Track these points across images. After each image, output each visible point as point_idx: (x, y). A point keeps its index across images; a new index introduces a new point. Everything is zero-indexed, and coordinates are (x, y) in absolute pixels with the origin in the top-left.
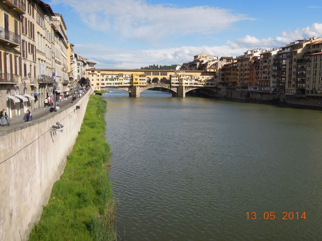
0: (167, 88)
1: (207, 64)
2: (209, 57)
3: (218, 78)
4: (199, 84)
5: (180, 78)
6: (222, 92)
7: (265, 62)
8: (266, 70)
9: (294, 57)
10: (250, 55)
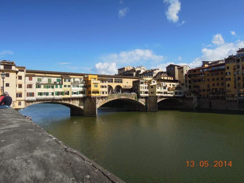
0: (134, 99)
4: (168, 93)
5: (150, 85)
6: (193, 102)
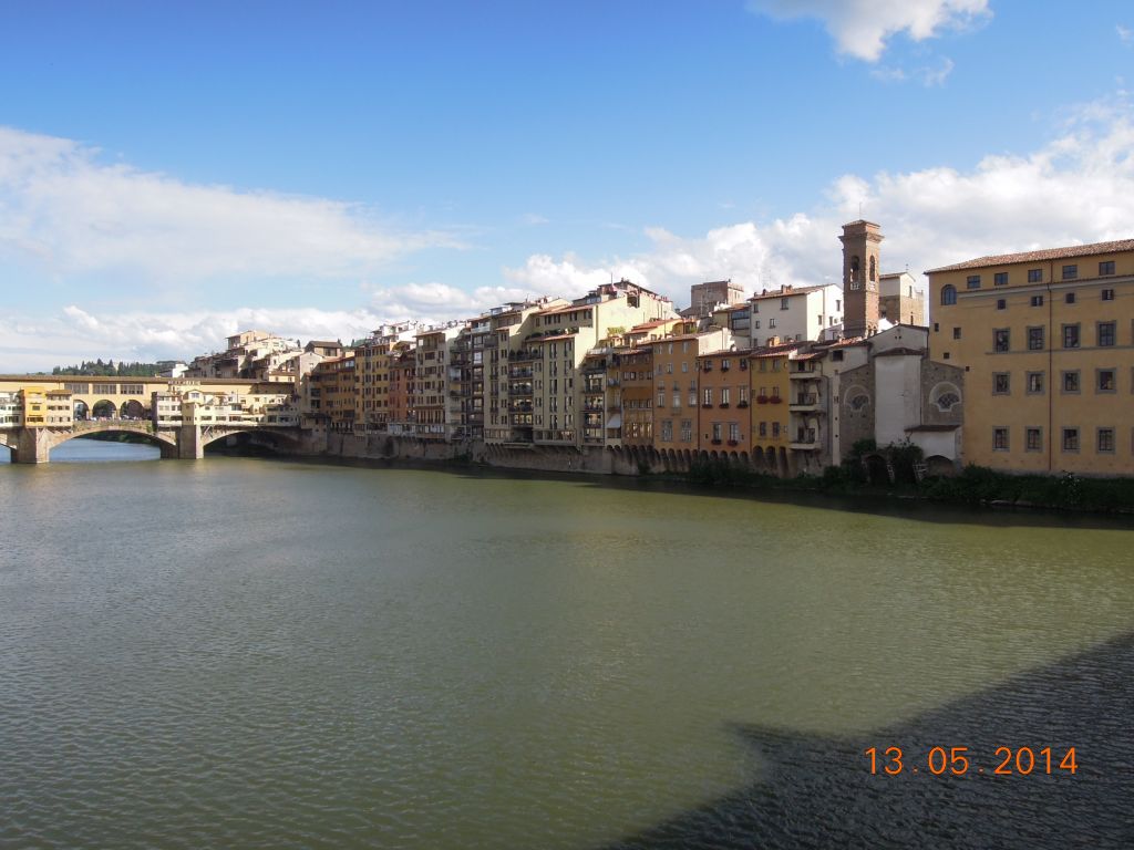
1: (267, 359)
2: (274, 340)
3: (301, 401)
4: (245, 419)
5: (185, 402)
6: (313, 440)
7: (430, 356)
8: (433, 377)
9: (502, 346)
10: (388, 338)
